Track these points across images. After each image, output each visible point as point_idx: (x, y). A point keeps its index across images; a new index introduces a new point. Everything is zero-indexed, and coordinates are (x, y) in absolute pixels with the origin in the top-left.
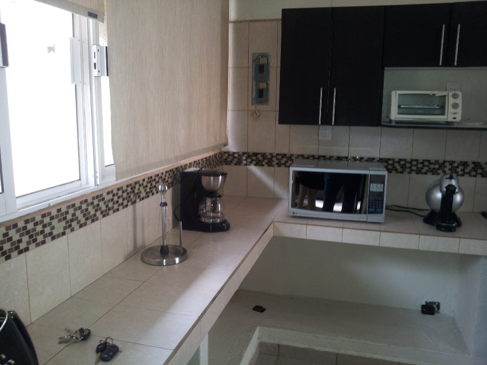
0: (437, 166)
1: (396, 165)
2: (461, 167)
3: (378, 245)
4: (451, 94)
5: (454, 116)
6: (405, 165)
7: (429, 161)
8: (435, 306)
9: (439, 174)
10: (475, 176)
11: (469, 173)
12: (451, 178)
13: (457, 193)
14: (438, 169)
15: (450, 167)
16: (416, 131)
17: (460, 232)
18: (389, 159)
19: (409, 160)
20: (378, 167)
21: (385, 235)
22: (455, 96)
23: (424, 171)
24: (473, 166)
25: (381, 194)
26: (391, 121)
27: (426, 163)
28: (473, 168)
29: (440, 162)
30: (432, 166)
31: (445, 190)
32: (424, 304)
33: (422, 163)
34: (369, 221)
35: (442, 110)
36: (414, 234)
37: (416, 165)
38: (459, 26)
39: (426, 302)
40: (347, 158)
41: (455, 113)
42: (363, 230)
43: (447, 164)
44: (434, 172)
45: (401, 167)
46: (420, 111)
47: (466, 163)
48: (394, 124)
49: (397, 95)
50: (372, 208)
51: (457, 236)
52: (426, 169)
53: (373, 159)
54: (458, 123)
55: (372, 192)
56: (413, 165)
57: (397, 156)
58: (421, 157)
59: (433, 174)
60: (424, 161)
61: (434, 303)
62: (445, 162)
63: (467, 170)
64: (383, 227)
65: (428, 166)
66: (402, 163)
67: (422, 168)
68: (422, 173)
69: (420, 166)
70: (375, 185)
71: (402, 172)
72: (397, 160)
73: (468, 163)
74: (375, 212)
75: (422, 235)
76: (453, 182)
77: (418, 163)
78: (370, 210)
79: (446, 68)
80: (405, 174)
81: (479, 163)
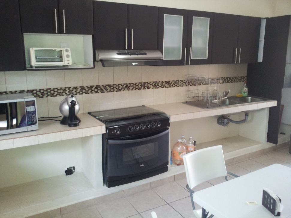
0: (62, 91)
1: (38, 93)
2: (75, 90)
3: (37, 144)
4: (64, 49)
5: (68, 62)
6: (43, 92)
7: (57, 88)
8: (72, 169)
9: (63, 95)
10: (82, 94)
11: (79, 93)
12: (72, 97)
13: (77, 104)
14: (63, 92)
15: (69, 90)
16: (47, 71)
17: (81, 125)
18: (33, 90)
19: (45, 89)
20: (28, 96)
21: (41, 137)
22: (67, 51)
23: (55, 94)
24: (80, 88)
25: (34, 112)
26: (32, 67)
27: (56, 90)
28: (80, 90)
29: (63, 88)
30: (59, 91)
31: (70, 104)
32: (67, 170)
33: (53, 90)
34: (29, 130)
35: (61, 58)
36: (57, 132)
37: (50, 92)
38: (64, 10)
39: (67, 168)
40: (6, 92)
41: (68, 60)
42: (27, 136)
43: (67, 89)
44: (60, 94)
45: (42, 94)
46: (49, 60)
47: (77, 87)
48: (34, 68)
49: (34, 51)
50: (30, 122)
51: (80, 128)
52: (56, 93)
53: (24, 91)
54: (71, 66)
55: (28, 112)
56: (48, 92)
57: (38, 88)
58: (52, 87)
59: (60, 96)
60: (54, 89)
61: (72, 167)
62: (66, 88)
63: (78, 91)
64: (38, 132)
65: (57, 91)
66: (42, 91)
67: (54, 93)
68: (54, 96)
69: (52, 92)
70: (29, 107)
71: (42, 97)
72: (38, 90)
73: (78, 87)
74: (32, 124)
75: (62, 131)
76: (74, 99)
77: (51, 90)
78: (29, 123)
79: (60, 34)
80: (45, 98)
81: (83, 87)
